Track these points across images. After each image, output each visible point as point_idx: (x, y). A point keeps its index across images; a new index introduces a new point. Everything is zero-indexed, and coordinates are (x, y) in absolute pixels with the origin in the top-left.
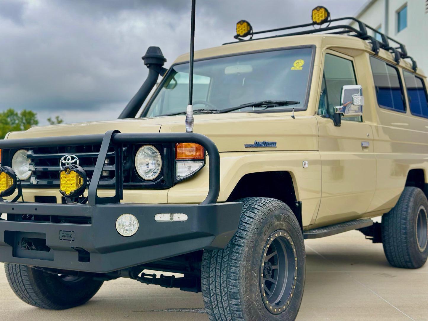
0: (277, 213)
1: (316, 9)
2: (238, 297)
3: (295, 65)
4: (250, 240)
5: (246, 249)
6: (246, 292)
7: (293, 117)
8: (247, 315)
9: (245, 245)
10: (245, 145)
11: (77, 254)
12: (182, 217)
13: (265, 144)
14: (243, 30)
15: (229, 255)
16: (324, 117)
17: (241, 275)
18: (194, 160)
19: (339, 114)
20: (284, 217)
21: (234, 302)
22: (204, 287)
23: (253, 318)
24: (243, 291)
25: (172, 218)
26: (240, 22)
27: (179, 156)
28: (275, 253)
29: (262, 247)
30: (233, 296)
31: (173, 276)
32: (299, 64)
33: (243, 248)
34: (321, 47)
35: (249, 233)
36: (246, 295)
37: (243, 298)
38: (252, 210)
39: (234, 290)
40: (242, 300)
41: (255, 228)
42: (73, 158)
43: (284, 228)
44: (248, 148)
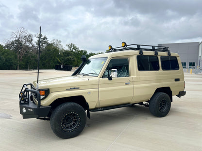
1: (122, 43)
10: (66, 89)
13: (74, 88)
34: (110, 57)
44: (68, 90)
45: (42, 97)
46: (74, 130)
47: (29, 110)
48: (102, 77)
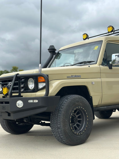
0: (77, 100)
1: (109, 27)
2: (60, 128)
3: (95, 48)
4: (65, 109)
5: (63, 112)
6: (63, 127)
7: (89, 66)
8: (64, 135)
11: (7, 114)
12: (36, 101)
14: (85, 37)
15: (57, 114)
16: (106, 66)
18: (44, 82)
19: (111, 65)
21: (59, 130)
22: (51, 125)
25: (33, 102)
26: (84, 34)
27: (39, 81)
28: (80, 114)
29: (70, 111)
30: (59, 128)
31: (45, 122)
32: (96, 48)
34: (105, 41)
35: (64, 107)
38: (67, 99)
39: (59, 126)
40: (62, 130)
41: (67, 105)
42: (11, 83)
43: (81, 105)
44: (68, 78)
45: (42, 86)
46: (83, 133)
47: (31, 101)
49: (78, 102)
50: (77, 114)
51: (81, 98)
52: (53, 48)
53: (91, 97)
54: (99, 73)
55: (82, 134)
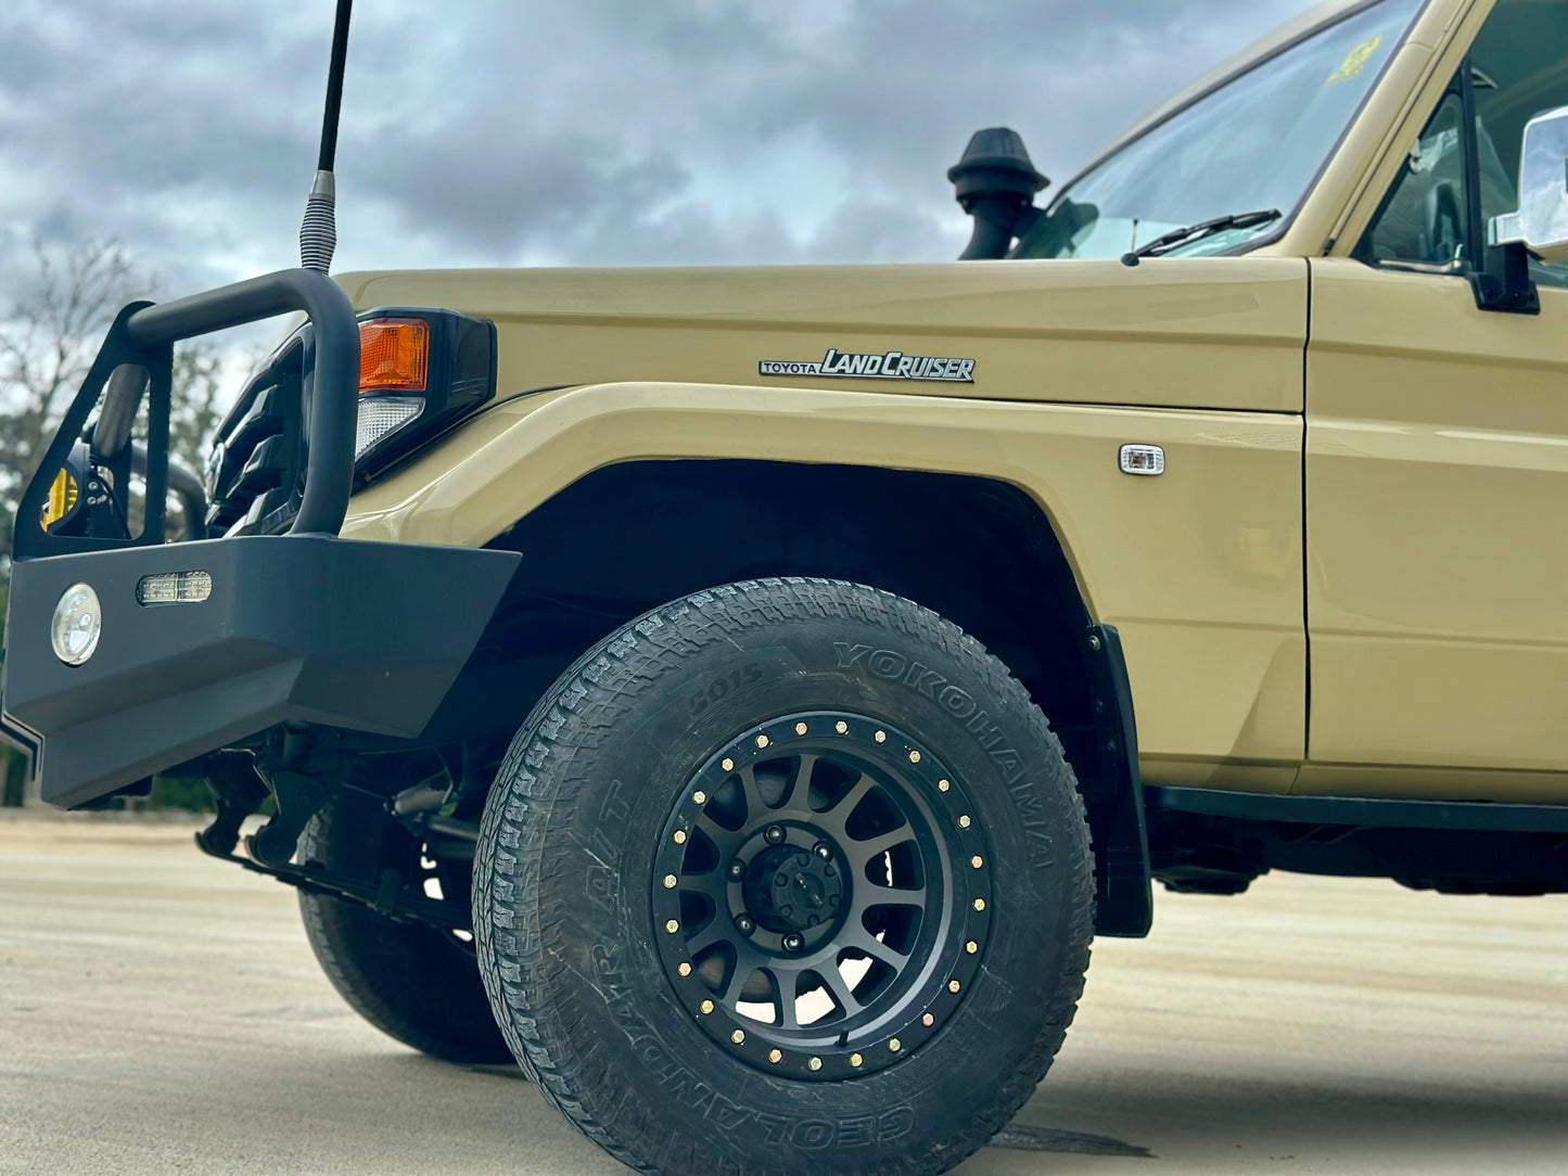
0: (809, 630)
2: (513, 949)
3: (1347, 60)
4: (593, 722)
5: (565, 755)
6: (542, 931)
7: (1132, 259)
8: (559, 1035)
9: (569, 737)
10: (760, 364)
12: (199, 589)
17: (527, 859)
19: (1513, 248)
20: (864, 659)
21: (507, 971)
23: (590, 1055)
24: (532, 928)
25: (181, 594)
33: (556, 749)
35: (599, 695)
36: (545, 948)
37: (533, 955)
39: (503, 918)
40: (528, 965)
41: (635, 677)
43: (873, 706)
44: (779, 376)
45: (374, 423)
47: (162, 592)
48: (1364, 252)
49: (819, 654)
50: (861, 826)
51: (891, 613)
52: (998, 152)
53: (1098, 631)
54: (1285, 343)
55: (855, 1075)
